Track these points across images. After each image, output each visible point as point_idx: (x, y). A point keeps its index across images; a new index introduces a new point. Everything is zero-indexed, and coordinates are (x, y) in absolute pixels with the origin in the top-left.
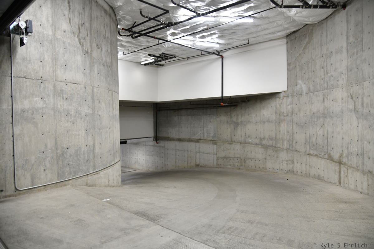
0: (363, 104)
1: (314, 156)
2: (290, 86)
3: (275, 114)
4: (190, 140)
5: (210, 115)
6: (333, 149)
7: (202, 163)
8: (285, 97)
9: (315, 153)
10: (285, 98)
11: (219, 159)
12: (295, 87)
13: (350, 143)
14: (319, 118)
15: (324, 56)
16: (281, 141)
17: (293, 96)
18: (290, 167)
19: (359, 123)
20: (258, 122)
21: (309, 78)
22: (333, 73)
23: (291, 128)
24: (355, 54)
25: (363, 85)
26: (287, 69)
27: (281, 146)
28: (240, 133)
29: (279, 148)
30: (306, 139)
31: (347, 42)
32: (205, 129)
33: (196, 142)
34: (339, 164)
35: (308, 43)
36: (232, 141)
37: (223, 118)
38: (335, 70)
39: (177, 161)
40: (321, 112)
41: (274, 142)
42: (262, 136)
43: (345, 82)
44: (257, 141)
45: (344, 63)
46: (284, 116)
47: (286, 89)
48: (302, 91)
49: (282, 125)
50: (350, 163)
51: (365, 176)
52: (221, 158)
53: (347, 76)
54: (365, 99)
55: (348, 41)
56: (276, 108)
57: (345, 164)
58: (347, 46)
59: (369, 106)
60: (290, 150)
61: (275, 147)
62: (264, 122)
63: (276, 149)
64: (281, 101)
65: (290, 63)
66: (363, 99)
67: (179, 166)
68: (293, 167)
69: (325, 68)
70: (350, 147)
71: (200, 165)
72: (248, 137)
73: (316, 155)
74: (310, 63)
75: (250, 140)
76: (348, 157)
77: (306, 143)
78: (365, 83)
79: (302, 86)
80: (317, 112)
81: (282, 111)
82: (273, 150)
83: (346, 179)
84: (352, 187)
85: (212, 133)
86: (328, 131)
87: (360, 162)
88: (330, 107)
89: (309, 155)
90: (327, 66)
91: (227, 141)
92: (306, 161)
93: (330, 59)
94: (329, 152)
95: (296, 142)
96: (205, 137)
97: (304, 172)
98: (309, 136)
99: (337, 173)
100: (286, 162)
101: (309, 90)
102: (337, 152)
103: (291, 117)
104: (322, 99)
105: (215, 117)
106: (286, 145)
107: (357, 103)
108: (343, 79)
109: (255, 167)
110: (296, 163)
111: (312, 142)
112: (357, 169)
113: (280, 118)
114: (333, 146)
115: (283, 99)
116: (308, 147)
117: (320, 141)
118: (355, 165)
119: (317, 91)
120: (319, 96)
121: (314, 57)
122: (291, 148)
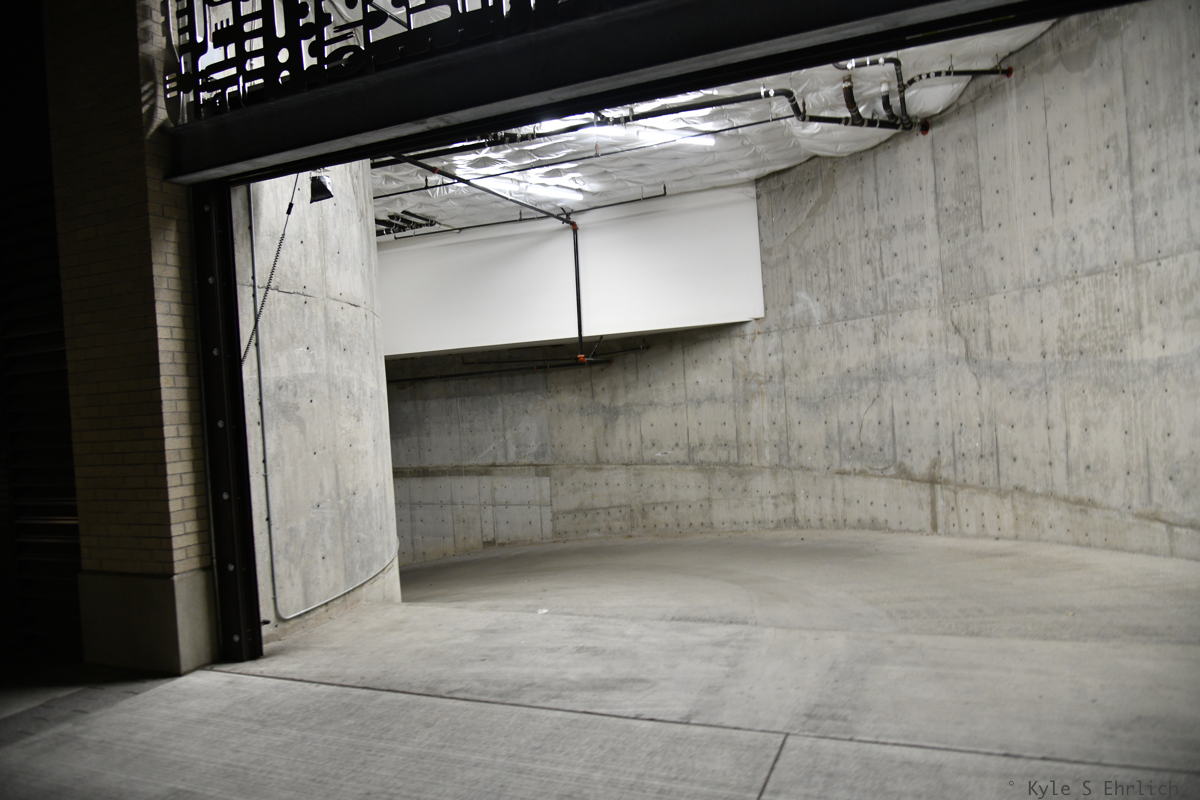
0: (989, 345)
1: (855, 474)
2: (774, 306)
3: (730, 379)
4: (457, 471)
5: (522, 391)
6: (910, 451)
7: (505, 532)
8: (759, 333)
9: (858, 466)
10: (759, 339)
11: (560, 516)
12: (790, 308)
13: (960, 433)
14: (863, 381)
15: (871, 235)
16: (754, 448)
17: (782, 331)
18: (786, 510)
19: (980, 387)
20: (681, 404)
21: (829, 287)
22: (899, 276)
23: (783, 411)
24: (963, 234)
25: (988, 303)
26: (763, 263)
27: (755, 462)
28: (624, 437)
29: (747, 465)
30: (829, 438)
31: (936, 207)
32: (509, 435)
33: (482, 474)
34: (928, 485)
35: (821, 202)
36: (598, 461)
37: (568, 399)
38: (906, 268)
39: (418, 537)
40: (868, 366)
41: (734, 454)
42: (695, 440)
43: (935, 296)
44: (681, 455)
45: (932, 254)
46: (760, 383)
47: (760, 314)
48: (810, 317)
49: (755, 405)
50: (960, 478)
51: (1008, 503)
52: (569, 512)
53: (940, 282)
54: (995, 333)
55: (940, 205)
56: (733, 363)
57: (946, 482)
58: (938, 216)
59: (1008, 347)
60: (783, 467)
61: (737, 465)
62: (699, 403)
63: (740, 470)
64: (748, 344)
65: (771, 249)
66: (988, 333)
67: (424, 553)
68: (794, 510)
70: (960, 441)
71: (500, 541)
72: (650, 444)
73: (862, 473)
74: (831, 251)
75: (659, 454)
76: (954, 465)
77: (830, 446)
78: (992, 299)
79: (809, 304)
80: (858, 369)
81: (753, 370)
82: (730, 474)
83: (953, 517)
84: (973, 530)
85: (533, 443)
86: (892, 411)
87: (990, 471)
88: (896, 355)
90: (881, 258)
91: (585, 463)
92: (833, 491)
93: (890, 243)
94: (899, 458)
95: (800, 447)
96: (512, 457)
97: (829, 518)
98: (839, 427)
99: (925, 506)
100: (772, 501)
101: (832, 314)
102: (923, 457)
103: (780, 383)
104: (872, 338)
105: (540, 397)
106: (768, 456)
107: (972, 342)
108: (930, 290)
109: (678, 525)
110: (801, 498)
111: (848, 441)
112: (982, 487)
113: (747, 388)
114: (908, 445)
115: (753, 340)
116: (836, 455)
117: (871, 436)
118: (976, 481)
119: (855, 318)
120: (862, 330)
121: (840, 237)
122: (786, 463)
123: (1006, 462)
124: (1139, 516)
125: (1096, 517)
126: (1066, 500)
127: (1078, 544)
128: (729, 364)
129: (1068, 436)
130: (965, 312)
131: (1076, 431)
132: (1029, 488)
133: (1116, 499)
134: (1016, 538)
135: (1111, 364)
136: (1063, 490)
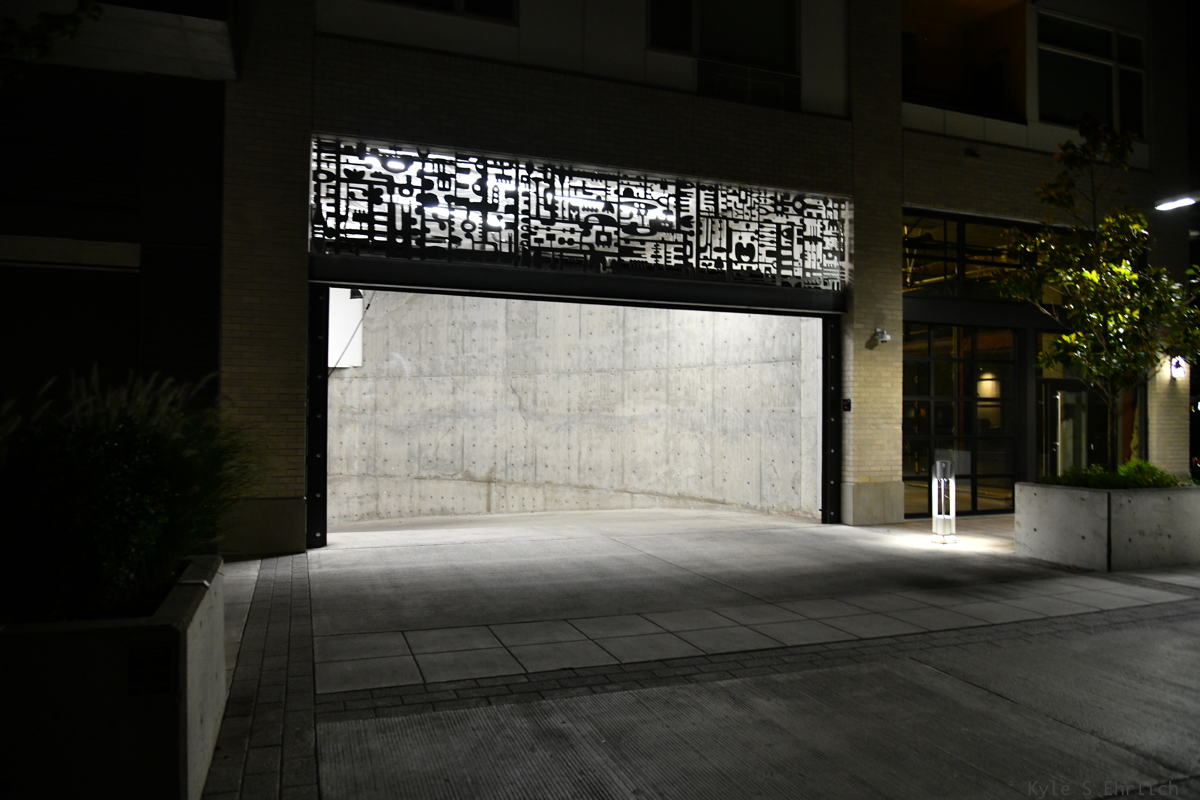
0: (535, 402)
1: (430, 479)
2: (371, 360)
6: (474, 463)
8: (356, 377)
9: (433, 474)
10: (356, 383)
12: (386, 363)
13: (511, 452)
14: (441, 417)
15: (457, 325)
16: (345, 461)
17: (377, 378)
18: (371, 506)
19: (527, 425)
21: (420, 353)
22: (476, 354)
23: (372, 435)
24: (523, 337)
25: (536, 378)
26: (364, 327)
27: (344, 471)
29: (337, 474)
30: (411, 455)
34: (485, 484)
38: (481, 350)
40: (447, 408)
43: (500, 369)
45: (501, 344)
46: (354, 414)
47: (358, 363)
48: (402, 371)
49: (348, 430)
50: (510, 477)
51: (540, 491)
53: (505, 363)
54: (539, 396)
57: (500, 481)
58: (506, 323)
59: (547, 404)
60: (369, 475)
64: (345, 383)
65: (373, 319)
66: (535, 395)
68: (377, 506)
69: (460, 344)
70: (511, 457)
73: (437, 478)
74: (423, 329)
76: (506, 471)
77: (411, 460)
78: (539, 376)
79: (400, 361)
80: (438, 409)
81: (348, 403)
83: (503, 503)
84: (516, 508)
86: (463, 437)
87: (530, 474)
88: (468, 403)
90: (463, 341)
92: (412, 491)
93: (471, 332)
94: (466, 468)
95: (386, 461)
98: (419, 447)
99: (483, 498)
100: (358, 500)
101: (420, 371)
102: (483, 466)
103: (372, 415)
104: (451, 390)
106: (356, 467)
107: (524, 399)
108: (497, 366)
110: (384, 497)
111: (427, 457)
112: (524, 483)
114: (473, 459)
115: (350, 382)
116: (416, 466)
117: (445, 454)
118: (520, 480)
119: (438, 376)
120: (444, 384)
121: (432, 322)
122: (372, 472)
123: (540, 467)
124: (616, 491)
125: (594, 493)
126: (577, 486)
127: (582, 509)
129: (580, 453)
130: (520, 382)
131: (585, 450)
132: (555, 482)
133: (605, 483)
134: (545, 510)
135: (606, 417)
136: (575, 480)
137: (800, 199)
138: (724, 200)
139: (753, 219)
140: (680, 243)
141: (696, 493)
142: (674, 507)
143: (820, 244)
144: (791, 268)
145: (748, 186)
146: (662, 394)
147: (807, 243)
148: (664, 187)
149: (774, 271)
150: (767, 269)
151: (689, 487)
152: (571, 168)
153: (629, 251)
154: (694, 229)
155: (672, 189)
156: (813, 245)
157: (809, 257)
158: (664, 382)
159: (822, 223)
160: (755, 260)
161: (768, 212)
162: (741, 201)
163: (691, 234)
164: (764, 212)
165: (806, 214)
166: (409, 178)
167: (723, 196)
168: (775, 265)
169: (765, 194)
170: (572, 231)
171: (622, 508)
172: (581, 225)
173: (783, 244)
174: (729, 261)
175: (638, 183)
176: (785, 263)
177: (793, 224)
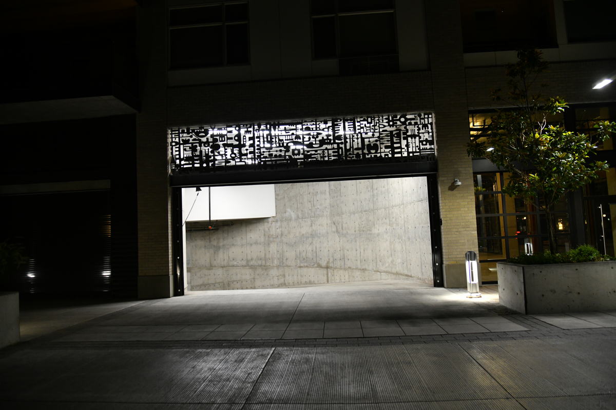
0: (342, 229)
1: (305, 267)
2: (279, 213)
3: (263, 236)
6: (321, 259)
8: (274, 221)
9: (306, 264)
10: (274, 223)
11: (195, 288)
12: (284, 214)
13: (335, 253)
14: (307, 238)
15: (311, 194)
16: (271, 260)
17: (281, 221)
18: (282, 281)
19: (340, 240)
20: (244, 245)
21: (297, 208)
22: (319, 207)
23: (281, 247)
24: (336, 197)
26: (276, 199)
27: (271, 265)
28: (222, 257)
29: (268, 266)
30: (296, 255)
34: (326, 269)
36: (211, 266)
37: (200, 242)
38: (321, 205)
40: (309, 233)
41: (264, 262)
42: (249, 258)
43: (329, 214)
44: (244, 263)
45: (328, 201)
46: (274, 238)
47: (274, 215)
48: (291, 217)
49: (272, 245)
50: (335, 266)
51: (347, 272)
52: (198, 286)
53: (330, 210)
54: (344, 225)
56: (264, 231)
57: (331, 267)
59: (347, 229)
61: (264, 266)
62: (251, 245)
63: (266, 268)
64: (270, 225)
66: (342, 225)
68: (284, 281)
70: (335, 255)
72: (232, 259)
73: (307, 266)
74: (298, 197)
75: (235, 263)
76: (333, 262)
77: (297, 259)
78: (343, 216)
79: (291, 213)
80: (306, 234)
81: (271, 234)
82: (262, 269)
83: (333, 278)
84: (338, 281)
86: (316, 247)
87: (343, 264)
88: (317, 230)
89: (300, 267)
90: (313, 201)
91: (206, 267)
92: (297, 273)
93: (316, 197)
94: (318, 261)
95: (287, 259)
97: (296, 282)
98: (300, 252)
99: (325, 276)
100: (277, 278)
101: (298, 217)
102: (325, 261)
103: (280, 238)
104: (310, 225)
106: (276, 262)
107: (338, 228)
108: (327, 212)
110: (287, 276)
111: (303, 257)
112: (341, 269)
113: (269, 240)
114: (321, 257)
115: (272, 224)
116: (299, 261)
117: (310, 255)
118: (339, 267)
119: (305, 218)
120: (307, 222)
121: (301, 193)
122: (282, 265)
123: (346, 260)
124: (375, 271)
125: (367, 272)
126: (360, 269)
127: (363, 281)
128: (263, 231)
129: (360, 253)
130: (336, 219)
131: (362, 251)
132: (352, 267)
133: (370, 268)
134: (349, 281)
135: (369, 234)
136: (359, 267)
137: (404, 116)
138: (359, 124)
139: (376, 131)
140: (336, 149)
141: (402, 272)
142: (395, 279)
143: (417, 138)
144: (401, 153)
145: (372, 115)
146: (387, 221)
147: (409, 139)
148: (326, 123)
149: (390, 156)
150: (385, 155)
151: (399, 269)
152: (278, 123)
153: (310, 156)
154: (343, 141)
155: (330, 124)
156: (413, 139)
157: (411, 146)
158: (388, 215)
159: (418, 127)
160: (379, 151)
161: (385, 126)
162: (368, 123)
163: (342, 143)
164: (383, 126)
165: (407, 124)
166: (207, 139)
167: (358, 122)
168: (390, 152)
169: (382, 117)
170: (281, 151)
171: (377, 280)
172: (285, 147)
173: (395, 141)
174: (364, 154)
175: (312, 123)
176: (396, 151)
177: (400, 130)
